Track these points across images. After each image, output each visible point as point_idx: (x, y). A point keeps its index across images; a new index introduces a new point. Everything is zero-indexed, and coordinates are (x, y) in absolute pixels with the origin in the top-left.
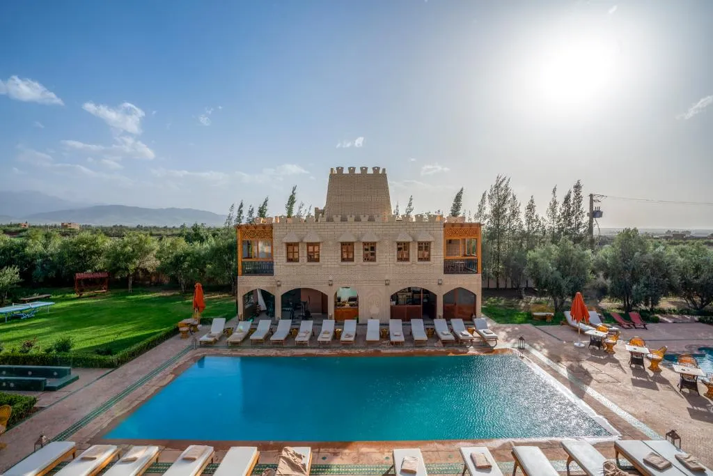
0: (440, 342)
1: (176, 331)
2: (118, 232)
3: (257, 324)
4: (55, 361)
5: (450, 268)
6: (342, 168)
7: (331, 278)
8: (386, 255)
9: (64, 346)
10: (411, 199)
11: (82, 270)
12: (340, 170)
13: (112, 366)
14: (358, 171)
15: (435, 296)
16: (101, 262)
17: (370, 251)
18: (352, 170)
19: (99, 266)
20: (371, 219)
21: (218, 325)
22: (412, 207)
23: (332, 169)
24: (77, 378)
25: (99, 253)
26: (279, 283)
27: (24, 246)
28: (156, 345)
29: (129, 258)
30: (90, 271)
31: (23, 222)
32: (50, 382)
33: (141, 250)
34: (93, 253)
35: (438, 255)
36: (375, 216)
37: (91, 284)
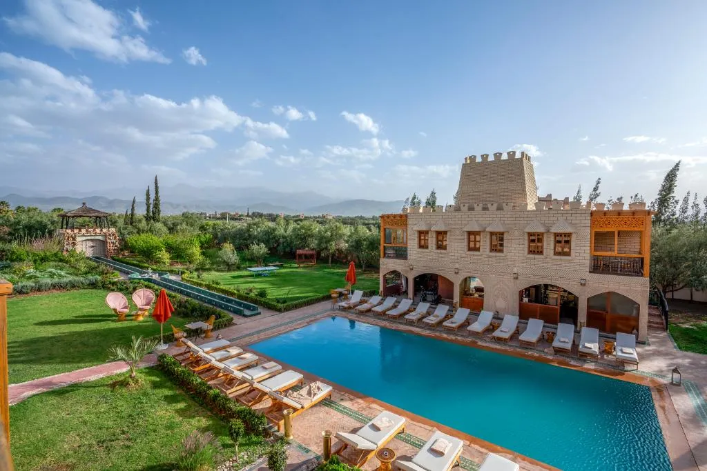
0: (551, 348)
1: (328, 298)
2: (322, 221)
3: (400, 302)
4: (255, 302)
5: (600, 266)
6: (475, 157)
7: (457, 266)
8: (516, 248)
9: (262, 294)
10: (598, 183)
11: (303, 247)
12: (473, 158)
13: (280, 310)
14: (491, 158)
15: (576, 299)
16: (314, 243)
17: (498, 242)
18: (485, 157)
19: (312, 246)
20: (500, 208)
21: (357, 296)
22: (598, 192)
23: (466, 159)
24: (260, 313)
25: (311, 236)
26: (411, 267)
27: (274, 230)
28: (314, 303)
29: (329, 241)
30: (307, 249)
31: (301, 214)
32: (247, 312)
33: (336, 236)
34: (309, 236)
35: (582, 250)
36: (504, 205)
37: (308, 258)
